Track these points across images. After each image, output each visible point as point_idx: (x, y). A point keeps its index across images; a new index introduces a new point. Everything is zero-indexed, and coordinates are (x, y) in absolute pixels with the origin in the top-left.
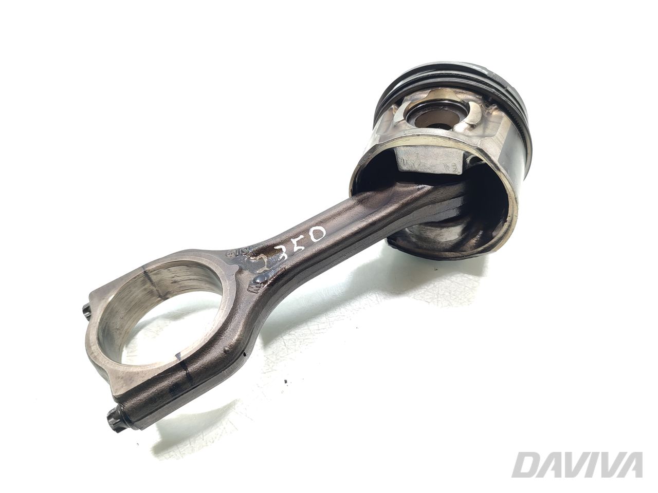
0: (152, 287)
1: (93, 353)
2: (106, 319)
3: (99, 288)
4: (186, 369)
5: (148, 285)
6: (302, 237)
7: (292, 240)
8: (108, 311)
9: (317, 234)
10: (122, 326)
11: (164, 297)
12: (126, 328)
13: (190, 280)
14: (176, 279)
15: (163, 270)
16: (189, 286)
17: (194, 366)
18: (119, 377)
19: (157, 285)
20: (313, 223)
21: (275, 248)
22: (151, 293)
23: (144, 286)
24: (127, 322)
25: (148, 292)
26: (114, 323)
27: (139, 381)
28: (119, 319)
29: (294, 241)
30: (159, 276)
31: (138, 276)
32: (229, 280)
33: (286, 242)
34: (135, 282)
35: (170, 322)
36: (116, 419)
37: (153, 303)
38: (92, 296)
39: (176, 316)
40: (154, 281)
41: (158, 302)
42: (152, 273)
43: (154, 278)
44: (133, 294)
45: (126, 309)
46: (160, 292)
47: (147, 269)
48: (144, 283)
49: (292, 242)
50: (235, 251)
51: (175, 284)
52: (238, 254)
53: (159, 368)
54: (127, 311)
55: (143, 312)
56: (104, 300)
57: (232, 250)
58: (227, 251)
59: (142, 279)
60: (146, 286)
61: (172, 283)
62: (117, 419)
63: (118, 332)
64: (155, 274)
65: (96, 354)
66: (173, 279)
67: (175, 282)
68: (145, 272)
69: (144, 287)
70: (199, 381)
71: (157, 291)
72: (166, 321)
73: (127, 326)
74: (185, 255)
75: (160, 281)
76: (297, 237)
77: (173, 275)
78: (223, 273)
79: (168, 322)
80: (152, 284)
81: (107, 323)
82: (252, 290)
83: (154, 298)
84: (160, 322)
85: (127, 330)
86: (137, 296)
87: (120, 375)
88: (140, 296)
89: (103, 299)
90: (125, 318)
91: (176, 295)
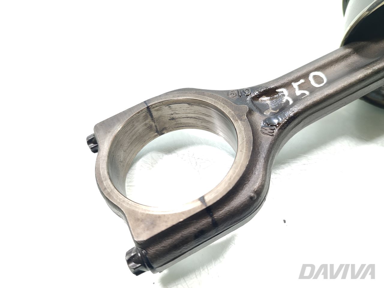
0: (151, 122)
1: (105, 189)
2: (113, 153)
3: (103, 121)
4: (212, 216)
5: (149, 121)
6: (302, 81)
7: (293, 84)
8: (115, 144)
9: (318, 79)
10: (125, 159)
11: (160, 132)
12: (127, 160)
13: (187, 118)
14: (174, 116)
15: (164, 107)
16: (185, 124)
17: (221, 212)
18: (138, 220)
19: (157, 121)
20: (311, 68)
21: (277, 91)
22: (150, 128)
23: (145, 121)
24: (129, 154)
25: (148, 127)
26: (118, 156)
27: (162, 227)
28: (123, 152)
29: (295, 85)
30: (160, 112)
31: (142, 111)
32: (241, 120)
33: (287, 85)
34: (138, 117)
35: (163, 156)
36: (137, 262)
37: (150, 138)
38: (96, 128)
39: (169, 150)
40: (154, 117)
41: (155, 137)
42: (154, 109)
43: (155, 114)
44: (135, 128)
45: (129, 143)
46: (158, 127)
47: (149, 105)
48: (145, 118)
49: (293, 86)
50: (236, 92)
51: (173, 121)
52: (240, 94)
53: (183, 213)
54: (130, 144)
55: (142, 146)
56: (110, 134)
57: (233, 91)
58: (229, 91)
59: (144, 114)
60: (147, 121)
61: (170, 120)
62: (138, 264)
63: (122, 164)
64: (158, 110)
65: (109, 190)
66: (172, 116)
67: (173, 119)
68: (148, 107)
69: (145, 123)
70: (224, 228)
71: (156, 126)
72: (159, 155)
73: (128, 159)
74: (187, 93)
75: (160, 116)
76: (298, 81)
77: (173, 112)
78: (233, 112)
79: (160, 155)
80: (152, 120)
81: (113, 156)
82: (266, 132)
83: (152, 133)
84: (154, 155)
85: (128, 162)
86: (138, 130)
87: (139, 217)
88: (141, 130)
89: (109, 132)
90: (127, 151)
91: (171, 131)
